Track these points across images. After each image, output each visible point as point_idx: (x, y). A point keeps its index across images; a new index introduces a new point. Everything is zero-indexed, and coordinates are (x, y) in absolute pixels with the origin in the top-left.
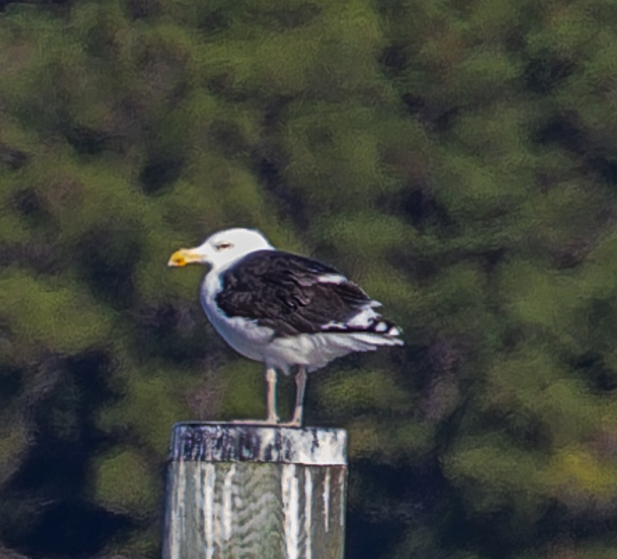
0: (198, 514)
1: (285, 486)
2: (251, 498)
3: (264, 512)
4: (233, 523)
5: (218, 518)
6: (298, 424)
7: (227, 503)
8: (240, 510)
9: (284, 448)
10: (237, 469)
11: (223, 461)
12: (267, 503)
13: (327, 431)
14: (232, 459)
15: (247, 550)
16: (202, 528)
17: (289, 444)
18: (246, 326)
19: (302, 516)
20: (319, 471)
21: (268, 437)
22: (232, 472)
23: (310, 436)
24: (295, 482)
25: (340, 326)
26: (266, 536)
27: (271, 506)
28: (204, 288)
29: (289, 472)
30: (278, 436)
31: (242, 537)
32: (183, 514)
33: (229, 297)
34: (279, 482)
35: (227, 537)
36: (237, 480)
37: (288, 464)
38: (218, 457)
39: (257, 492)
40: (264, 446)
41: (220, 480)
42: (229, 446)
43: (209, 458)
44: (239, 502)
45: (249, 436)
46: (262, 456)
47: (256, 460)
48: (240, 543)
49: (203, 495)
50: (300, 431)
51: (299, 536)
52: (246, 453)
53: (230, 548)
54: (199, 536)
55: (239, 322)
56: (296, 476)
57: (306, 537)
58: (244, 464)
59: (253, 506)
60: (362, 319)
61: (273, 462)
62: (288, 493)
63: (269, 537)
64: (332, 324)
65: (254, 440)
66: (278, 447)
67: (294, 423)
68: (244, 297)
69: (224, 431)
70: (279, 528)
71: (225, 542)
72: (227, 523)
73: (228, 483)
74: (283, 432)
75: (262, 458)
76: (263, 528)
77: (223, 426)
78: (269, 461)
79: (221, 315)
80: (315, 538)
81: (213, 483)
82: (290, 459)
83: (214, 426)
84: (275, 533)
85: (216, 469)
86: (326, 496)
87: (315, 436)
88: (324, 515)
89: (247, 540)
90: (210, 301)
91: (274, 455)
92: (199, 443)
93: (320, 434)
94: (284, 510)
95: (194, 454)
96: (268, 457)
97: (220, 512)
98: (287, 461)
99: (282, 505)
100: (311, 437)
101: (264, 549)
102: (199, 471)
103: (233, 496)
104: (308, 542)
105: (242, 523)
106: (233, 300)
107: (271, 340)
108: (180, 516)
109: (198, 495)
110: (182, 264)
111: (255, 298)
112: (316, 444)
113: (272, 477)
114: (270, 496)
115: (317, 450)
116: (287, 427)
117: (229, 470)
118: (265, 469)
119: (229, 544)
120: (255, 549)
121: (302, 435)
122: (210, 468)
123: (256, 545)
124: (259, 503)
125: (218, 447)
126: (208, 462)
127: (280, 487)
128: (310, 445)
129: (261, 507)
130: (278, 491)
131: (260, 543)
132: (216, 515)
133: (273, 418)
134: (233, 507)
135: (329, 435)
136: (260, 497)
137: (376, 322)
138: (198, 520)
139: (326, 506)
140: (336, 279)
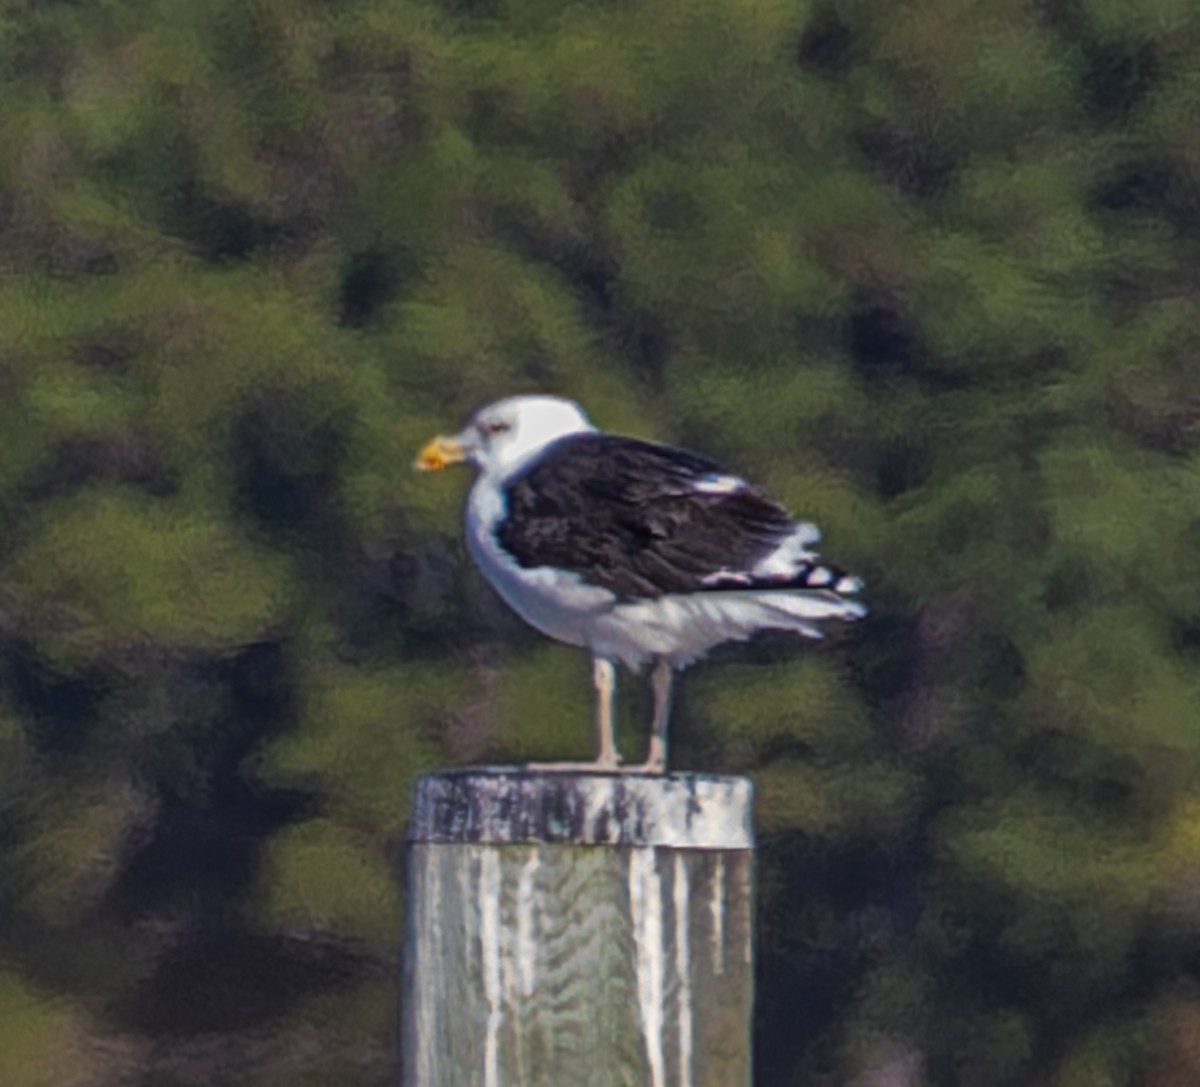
0: (469, 947)
1: (635, 890)
2: (570, 915)
3: (596, 941)
4: (538, 963)
5: (507, 953)
6: (659, 769)
7: (525, 924)
8: (549, 937)
9: (633, 817)
10: (542, 857)
11: (515, 843)
12: (603, 923)
13: (716, 780)
14: (532, 839)
15: (567, 1015)
16: (478, 975)
17: (641, 810)
18: (559, 583)
19: (671, 946)
20: (702, 861)
21: (600, 795)
22: (534, 864)
23: (680, 790)
24: (654, 883)
25: (740, 577)
26: (601, 987)
27: (609, 930)
28: (471, 510)
29: (642, 864)
30: (620, 791)
31: (556, 990)
32: (439, 947)
33: (522, 527)
34: (624, 883)
35: (528, 990)
36: (542, 879)
37: (642, 847)
38: (505, 833)
39: (584, 902)
40: (591, 814)
41: (509, 883)
42: (523, 816)
43: (487, 837)
44: (548, 923)
45: (561, 795)
46: (589, 832)
47: (577, 841)
48: (553, 1001)
49: (478, 912)
50: (662, 782)
51: (665, 983)
52: (555, 828)
53: (534, 1012)
54: (471, 990)
55: (544, 577)
56: (658, 870)
57: (679, 985)
58: (554, 849)
59: (573, 930)
60: (780, 562)
61: (612, 846)
62: (643, 903)
63: (607, 988)
64: (724, 574)
65: (571, 802)
66: (620, 814)
67: (649, 767)
68: (551, 527)
69: (513, 785)
70: (625, 969)
71: (524, 1000)
72: (526, 962)
73: (525, 888)
74: (631, 784)
75: (589, 837)
76: (596, 971)
77: (510, 776)
78: (603, 842)
79: (508, 563)
80: (696, 989)
81: (497, 889)
82: (644, 840)
83: (495, 776)
84: (618, 982)
85: (502, 860)
86: (716, 907)
87: (693, 790)
88: (713, 944)
89: (565, 996)
90: (485, 537)
91: (614, 830)
92: (465, 807)
93: (702, 787)
94: (636, 936)
95: (455, 829)
96: (602, 835)
97: (513, 943)
98: (639, 842)
99: (631, 924)
100: (684, 793)
101: (598, 1013)
102: (466, 863)
103: (536, 913)
104: (684, 996)
105: (555, 963)
106: (529, 533)
107: (608, 608)
108: (433, 952)
109: (469, 912)
110: (436, 466)
111: (575, 530)
112: (693, 807)
113: (611, 874)
114: (609, 911)
115: (697, 821)
116: (636, 775)
117: (526, 859)
118: (597, 859)
119: (531, 1004)
120: (581, 1015)
121: (667, 789)
122: (489, 857)
123: (584, 1006)
124: (587, 924)
125: (503, 815)
126: (483, 844)
127: (626, 892)
128: (682, 811)
129: (592, 933)
130: (623, 900)
131: (590, 1001)
132: (506, 948)
133: (609, 759)
134: (537, 933)
135: (720, 789)
136: (590, 911)
137: (810, 567)
138: (470, 960)
139: (718, 926)
140: (726, 484)
